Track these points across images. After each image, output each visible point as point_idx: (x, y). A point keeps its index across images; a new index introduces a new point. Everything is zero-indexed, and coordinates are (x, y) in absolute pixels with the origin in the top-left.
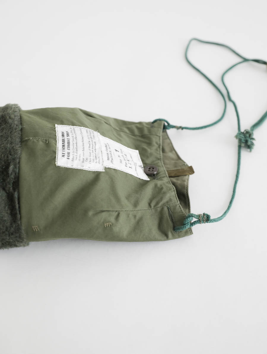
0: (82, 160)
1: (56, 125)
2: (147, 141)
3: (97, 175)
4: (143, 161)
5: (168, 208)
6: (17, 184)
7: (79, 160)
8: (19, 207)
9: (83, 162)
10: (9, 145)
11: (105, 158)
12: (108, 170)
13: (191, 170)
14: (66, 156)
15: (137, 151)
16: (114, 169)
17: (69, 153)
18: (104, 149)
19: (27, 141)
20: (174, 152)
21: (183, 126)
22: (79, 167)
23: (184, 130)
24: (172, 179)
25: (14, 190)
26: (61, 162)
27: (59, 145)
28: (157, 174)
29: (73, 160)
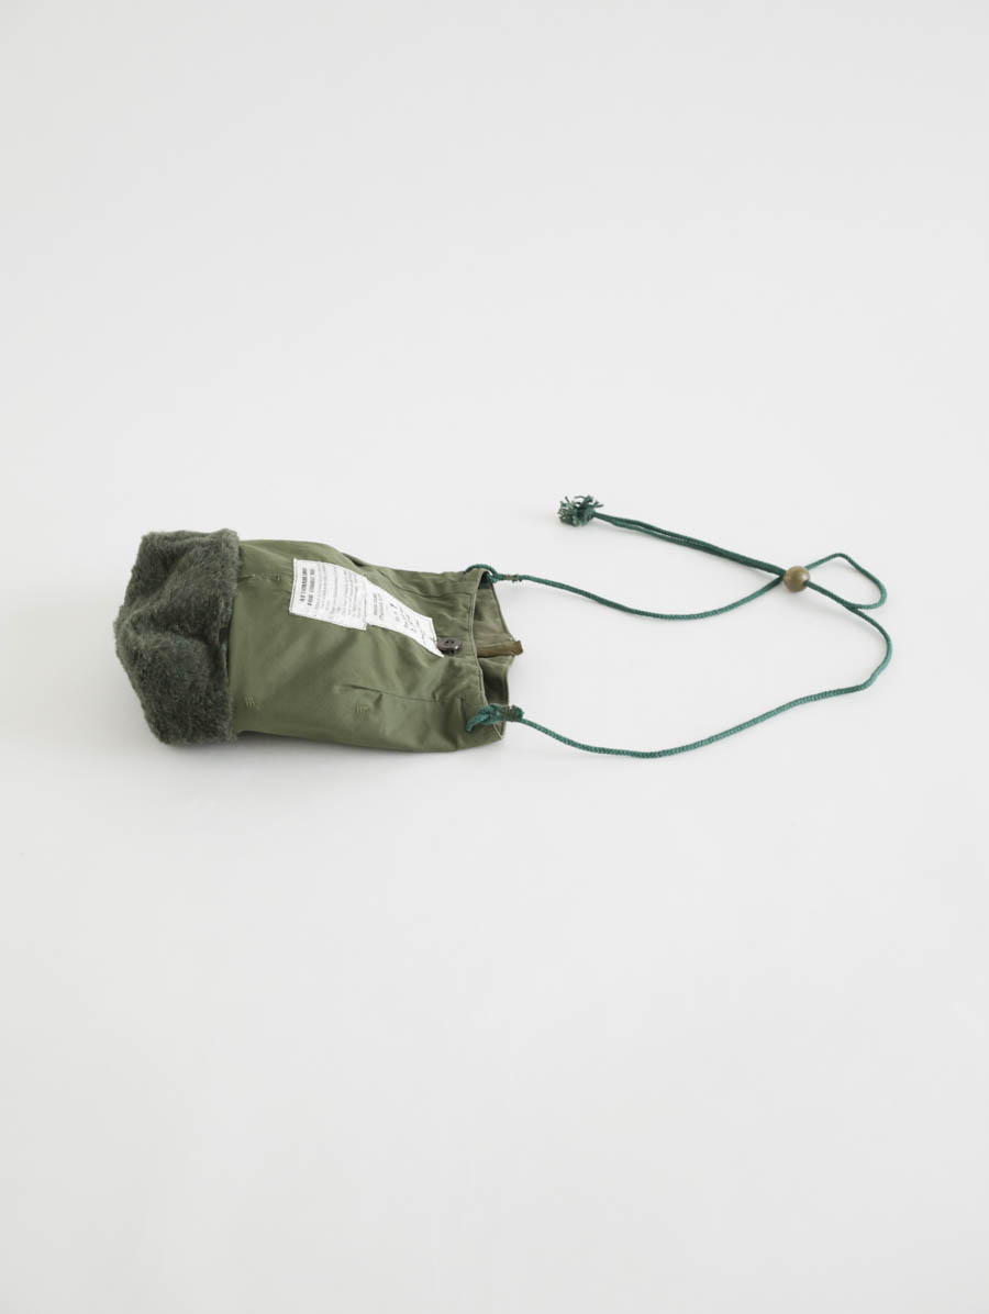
0: (330, 609)
1: (295, 560)
2: (450, 605)
3: (352, 634)
4: (437, 632)
5: (462, 700)
6: (226, 633)
7: (327, 609)
8: (228, 666)
9: (333, 612)
10: (217, 580)
11: (370, 611)
12: (371, 629)
13: (517, 649)
14: (306, 601)
15: (431, 619)
16: (383, 629)
17: (311, 597)
18: (370, 599)
19: (247, 578)
20: (499, 620)
21: (521, 573)
22: (326, 619)
23: (524, 581)
24: (481, 659)
25: (221, 641)
26: (298, 607)
27: (298, 584)
28: (458, 650)
29: (316, 608)
